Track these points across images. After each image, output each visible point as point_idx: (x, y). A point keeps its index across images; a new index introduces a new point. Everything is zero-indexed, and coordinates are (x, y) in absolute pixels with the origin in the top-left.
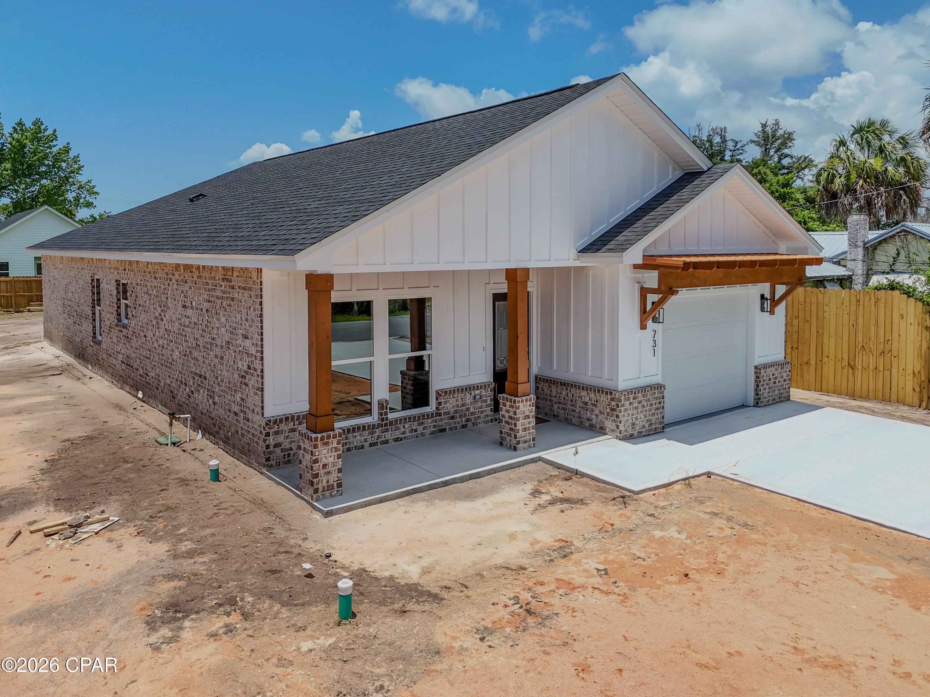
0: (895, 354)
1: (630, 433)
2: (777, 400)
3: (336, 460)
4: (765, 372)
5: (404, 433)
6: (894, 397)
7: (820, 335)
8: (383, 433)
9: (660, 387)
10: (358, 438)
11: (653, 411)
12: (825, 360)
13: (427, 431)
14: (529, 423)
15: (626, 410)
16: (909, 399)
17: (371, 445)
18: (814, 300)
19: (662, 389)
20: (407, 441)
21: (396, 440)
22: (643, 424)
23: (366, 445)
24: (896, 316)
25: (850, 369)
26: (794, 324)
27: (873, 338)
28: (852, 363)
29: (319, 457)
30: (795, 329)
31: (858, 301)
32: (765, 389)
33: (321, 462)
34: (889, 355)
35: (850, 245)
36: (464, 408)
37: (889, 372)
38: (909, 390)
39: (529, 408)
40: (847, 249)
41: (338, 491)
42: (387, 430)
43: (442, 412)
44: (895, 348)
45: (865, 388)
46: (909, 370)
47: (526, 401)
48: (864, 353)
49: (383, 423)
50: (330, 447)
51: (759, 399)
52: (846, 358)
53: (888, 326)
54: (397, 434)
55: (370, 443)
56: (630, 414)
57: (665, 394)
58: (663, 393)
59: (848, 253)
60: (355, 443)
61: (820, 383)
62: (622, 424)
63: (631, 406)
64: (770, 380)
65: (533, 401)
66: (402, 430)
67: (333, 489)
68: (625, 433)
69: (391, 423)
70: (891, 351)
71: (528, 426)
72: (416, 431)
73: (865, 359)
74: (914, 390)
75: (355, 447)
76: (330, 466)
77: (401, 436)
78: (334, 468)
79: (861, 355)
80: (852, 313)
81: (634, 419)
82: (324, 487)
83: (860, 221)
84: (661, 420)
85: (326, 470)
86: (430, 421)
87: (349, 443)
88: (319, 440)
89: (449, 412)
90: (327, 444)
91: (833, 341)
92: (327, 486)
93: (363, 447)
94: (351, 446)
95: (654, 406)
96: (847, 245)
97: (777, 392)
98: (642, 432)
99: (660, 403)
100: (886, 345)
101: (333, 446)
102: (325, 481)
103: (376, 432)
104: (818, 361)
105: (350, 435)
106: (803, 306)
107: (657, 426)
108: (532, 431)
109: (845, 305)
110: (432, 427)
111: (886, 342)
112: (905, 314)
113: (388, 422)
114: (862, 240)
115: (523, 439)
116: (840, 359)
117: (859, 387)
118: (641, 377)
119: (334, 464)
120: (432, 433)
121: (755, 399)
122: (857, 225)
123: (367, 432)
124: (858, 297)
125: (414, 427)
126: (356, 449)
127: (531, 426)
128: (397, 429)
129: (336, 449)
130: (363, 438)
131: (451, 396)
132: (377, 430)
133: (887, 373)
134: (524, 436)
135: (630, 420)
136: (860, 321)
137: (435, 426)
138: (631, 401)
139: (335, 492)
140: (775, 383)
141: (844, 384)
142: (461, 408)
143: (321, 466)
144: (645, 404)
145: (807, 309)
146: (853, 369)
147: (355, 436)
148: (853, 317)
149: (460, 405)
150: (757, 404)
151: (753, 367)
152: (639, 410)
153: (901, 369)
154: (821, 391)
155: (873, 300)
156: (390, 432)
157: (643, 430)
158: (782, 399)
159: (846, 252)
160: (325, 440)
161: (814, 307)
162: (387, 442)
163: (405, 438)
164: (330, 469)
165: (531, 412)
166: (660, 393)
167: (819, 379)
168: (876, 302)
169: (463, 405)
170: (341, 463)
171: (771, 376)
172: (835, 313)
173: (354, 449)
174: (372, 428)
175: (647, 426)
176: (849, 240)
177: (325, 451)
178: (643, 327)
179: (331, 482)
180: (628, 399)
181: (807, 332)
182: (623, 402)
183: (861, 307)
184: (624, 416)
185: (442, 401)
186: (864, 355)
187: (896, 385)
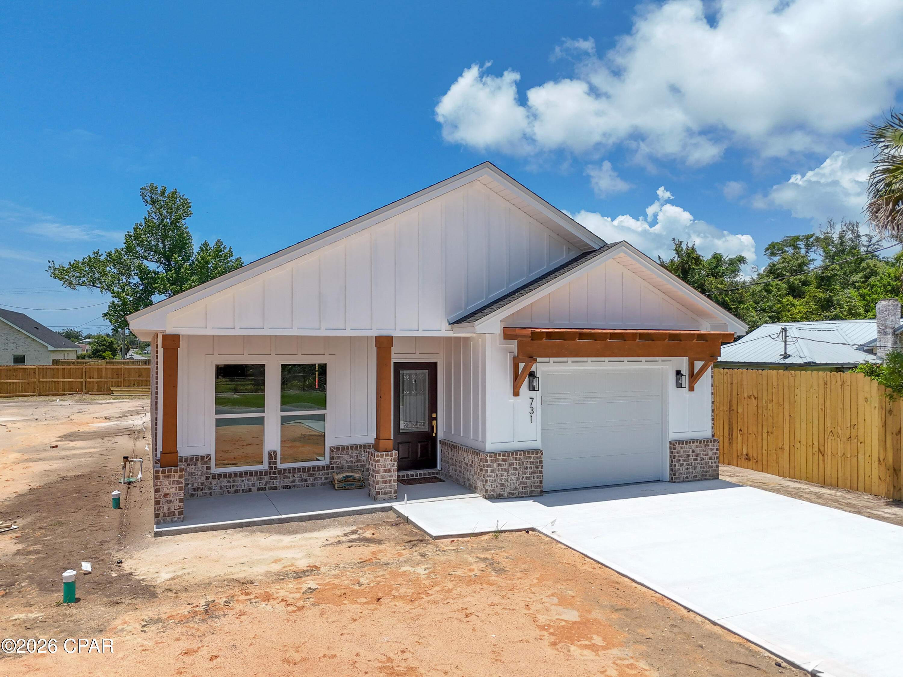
0: (861, 440)
1: (498, 493)
2: (699, 477)
3: (178, 491)
4: (681, 448)
5: (293, 482)
6: (861, 486)
7: (792, 418)
8: (271, 479)
9: (537, 452)
10: (246, 482)
11: (527, 475)
12: (798, 445)
13: (319, 482)
14: (390, 476)
15: (492, 471)
16: (875, 489)
17: (259, 489)
18: (786, 383)
19: (539, 455)
20: (296, 489)
21: (285, 487)
22: (515, 485)
23: (254, 489)
24: (861, 400)
25: (820, 455)
26: (769, 408)
27: (840, 423)
28: (822, 449)
29: (160, 487)
30: (770, 413)
31: (826, 384)
32: (682, 465)
33: (163, 492)
34: (856, 441)
35: (879, 332)
36: (359, 464)
37: (856, 459)
38: (875, 478)
39: (391, 462)
40: (876, 337)
41: (180, 518)
42: (276, 478)
43: (335, 466)
44: (861, 433)
45: (834, 476)
46: (875, 457)
47: (387, 456)
48: (833, 438)
49: (272, 471)
50: (172, 480)
51: (674, 474)
52: (816, 444)
53: (854, 410)
54: (286, 482)
55: (258, 488)
56: (499, 475)
57: (543, 459)
58: (540, 458)
59: (878, 341)
60: (243, 487)
61: (793, 470)
62: (489, 484)
63: (500, 467)
64: (688, 456)
65: (394, 457)
66: (292, 479)
67: (174, 515)
68: (492, 493)
69: (280, 472)
70: (857, 436)
71: (388, 479)
72: (306, 481)
73: (833, 444)
74: (880, 478)
75: (243, 490)
76: (172, 496)
77: (290, 484)
78: (176, 498)
79: (829, 440)
80: (820, 397)
81: (503, 480)
82: (165, 513)
83: (889, 306)
84: (539, 484)
85: (168, 499)
86: (321, 473)
87: (237, 485)
88: (160, 473)
89: (342, 466)
90: (169, 477)
91: (804, 425)
92: (168, 513)
93: (250, 490)
94: (239, 489)
95: (529, 470)
96: (876, 332)
97: (699, 469)
98: (513, 494)
99: (537, 467)
100: (852, 430)
101: (175, 479)
102: (166, 508)
103: (264, 478)
104: (792, 447)
105: (238, 479)
106: (776, 389)
107: (533, 489)
108: (393, 484)
109: (814, 389)
110: (323, 479)
111: (852, 427)
112: (869, 397)
113: (277, 470)
114: (891, 326)
115: (383, 490)
116: (811, 444)
117: (829, 473)
118: (516, 441)
119: (175, 495)
120: (323, 484)
121: (670, 474)
122: (886, 311)
123: (255, 478)
124: (825, 379)
125: (305, 478)
126: (243, 492)
127: (392, 479)
128: (287, 477)
129: (178, 482)
130: (250, 483)
131: (345, 453)
132: (265, 477)
133: (854, 460)
134: (384, 488)
135: (499, 481)
136: (828, 404)
137: (326, 478)
138: (500, 462)
139: (176, 519)
140: (696, 460)
141: (815, 469)
142: (356, 464)
143: (163, 495)
144: (518, 467)
145: (780, 393)
146: (823, 455)
147: (243, 481)
148: (821, 401)
149: (354, 461)
150: (672, 480)
151: (668, 443)
152: (510, 472)
153: (867, 456)
154: (795, 478)
155: (839, 383)
156: (279, 480)
157: (515, 492)
158: (708, 477)
159: (875, 340)
160: (167, 474)
161: (786, 390)
162: (275, 488)
163: (294, 486)
164: (171, 498)
165: (393, 466)
166: (537, 458)
167: (792, 465)
168: (842, 385)
169: (358, 461)
170: (183, 495)
171: (691, 453)
172: (805, 396)
173: (241, 491)
174: (260, 474)
175: (520, 488)
176: (878, 326)
177: (167, 483)
178: (516, 394)
179: (172, 509)
180: (496, 461)
181: (781, 416)
182: (489, 463)
183: (829, 390)
184: (491, 476)
185: (335, 456)
186: (833, 440)
187: (863, 473)
